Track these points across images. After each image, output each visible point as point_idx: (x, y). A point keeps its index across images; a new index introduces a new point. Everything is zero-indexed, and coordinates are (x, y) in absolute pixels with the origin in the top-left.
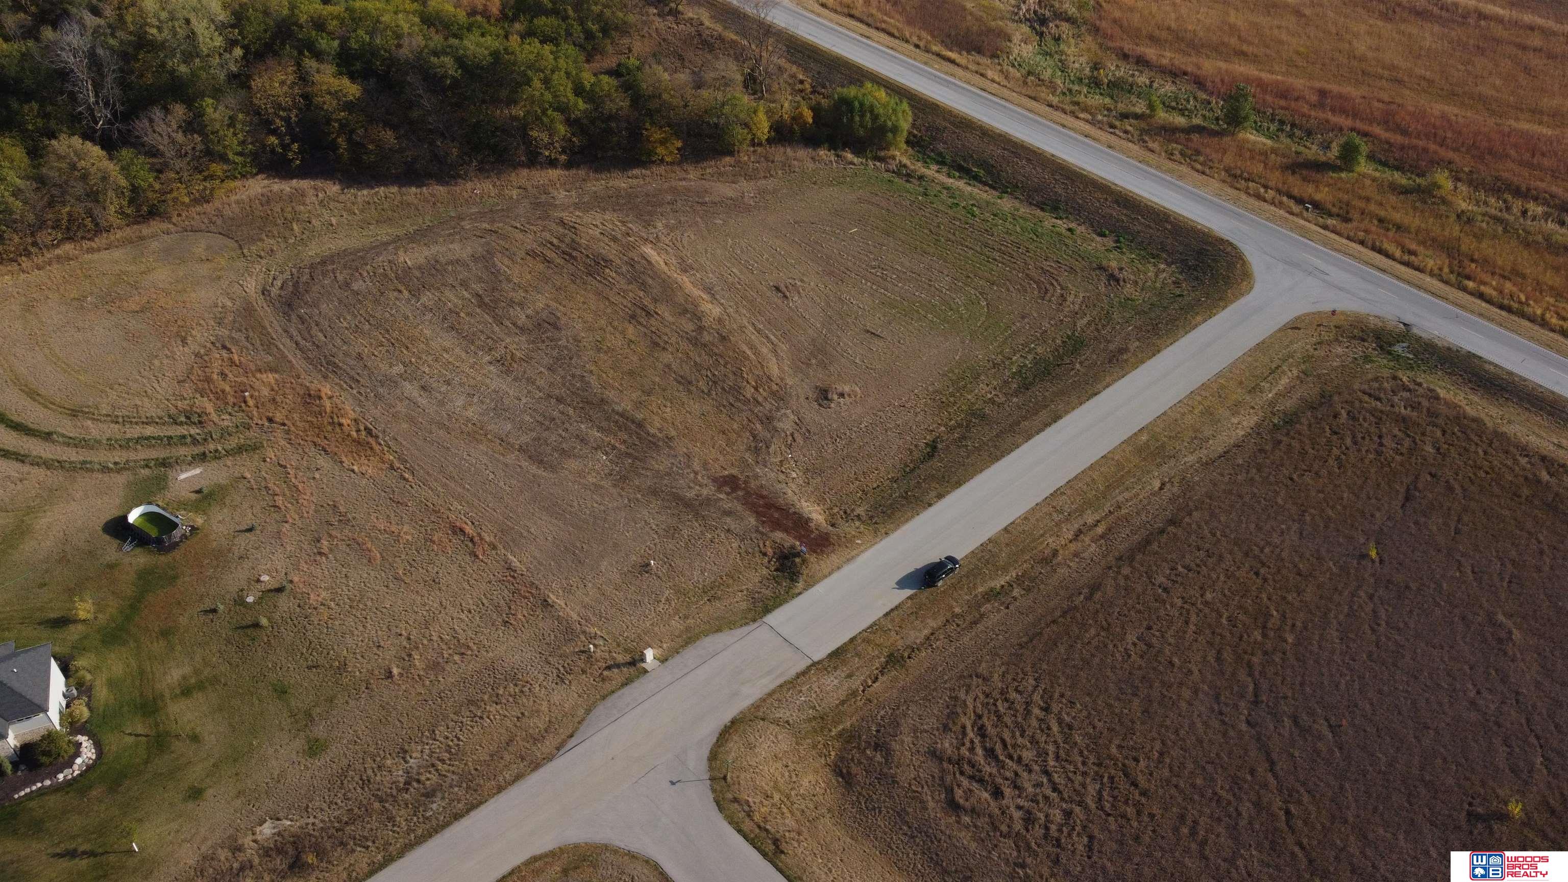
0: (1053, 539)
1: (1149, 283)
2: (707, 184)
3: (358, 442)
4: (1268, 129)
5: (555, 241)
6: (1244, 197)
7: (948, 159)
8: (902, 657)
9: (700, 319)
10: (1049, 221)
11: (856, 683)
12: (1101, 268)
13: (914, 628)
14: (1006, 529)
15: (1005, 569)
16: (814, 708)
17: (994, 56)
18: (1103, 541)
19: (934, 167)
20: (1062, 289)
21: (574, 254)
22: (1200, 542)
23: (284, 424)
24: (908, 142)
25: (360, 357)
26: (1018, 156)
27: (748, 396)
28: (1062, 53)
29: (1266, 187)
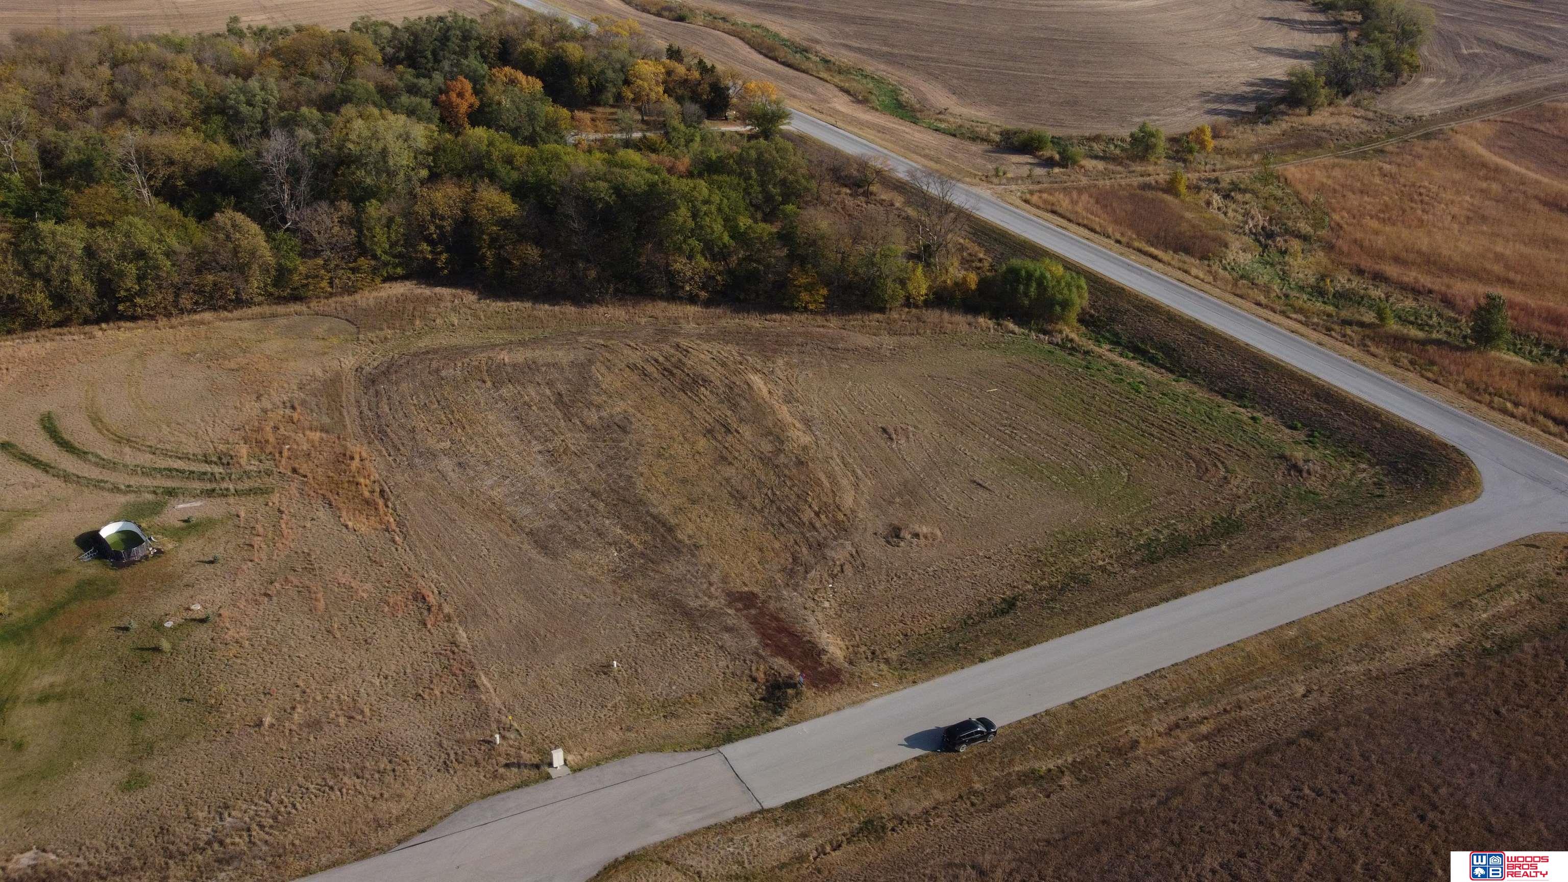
0: (1137, 727)
1: (1342, 480)
2: (844, 333)
3: (367, 502)
4: (1530, 352)
5: (661, 359)
6: (1485, 409)
7: (1124, 339)
8: (884, 828)
9: (782, 442)
10: (1228, 407)
11: (809, 846)
12: (1282, 457)
13: (911, 796)
14: (1072, 704)
15: (1059, 751)
16: (741, 864)
17: (1202, 258)
18: (1206, 742)
19: (1108, 347)
20: (1227, 471)
21: (675, 371)
22: (1343, 764)
23: (305, 476)
24: (1081, 321)
25: (413, 430)
26: (1207, 343)
27: (805, 520)
28: (1285, 264)
29: (1516, 404)
